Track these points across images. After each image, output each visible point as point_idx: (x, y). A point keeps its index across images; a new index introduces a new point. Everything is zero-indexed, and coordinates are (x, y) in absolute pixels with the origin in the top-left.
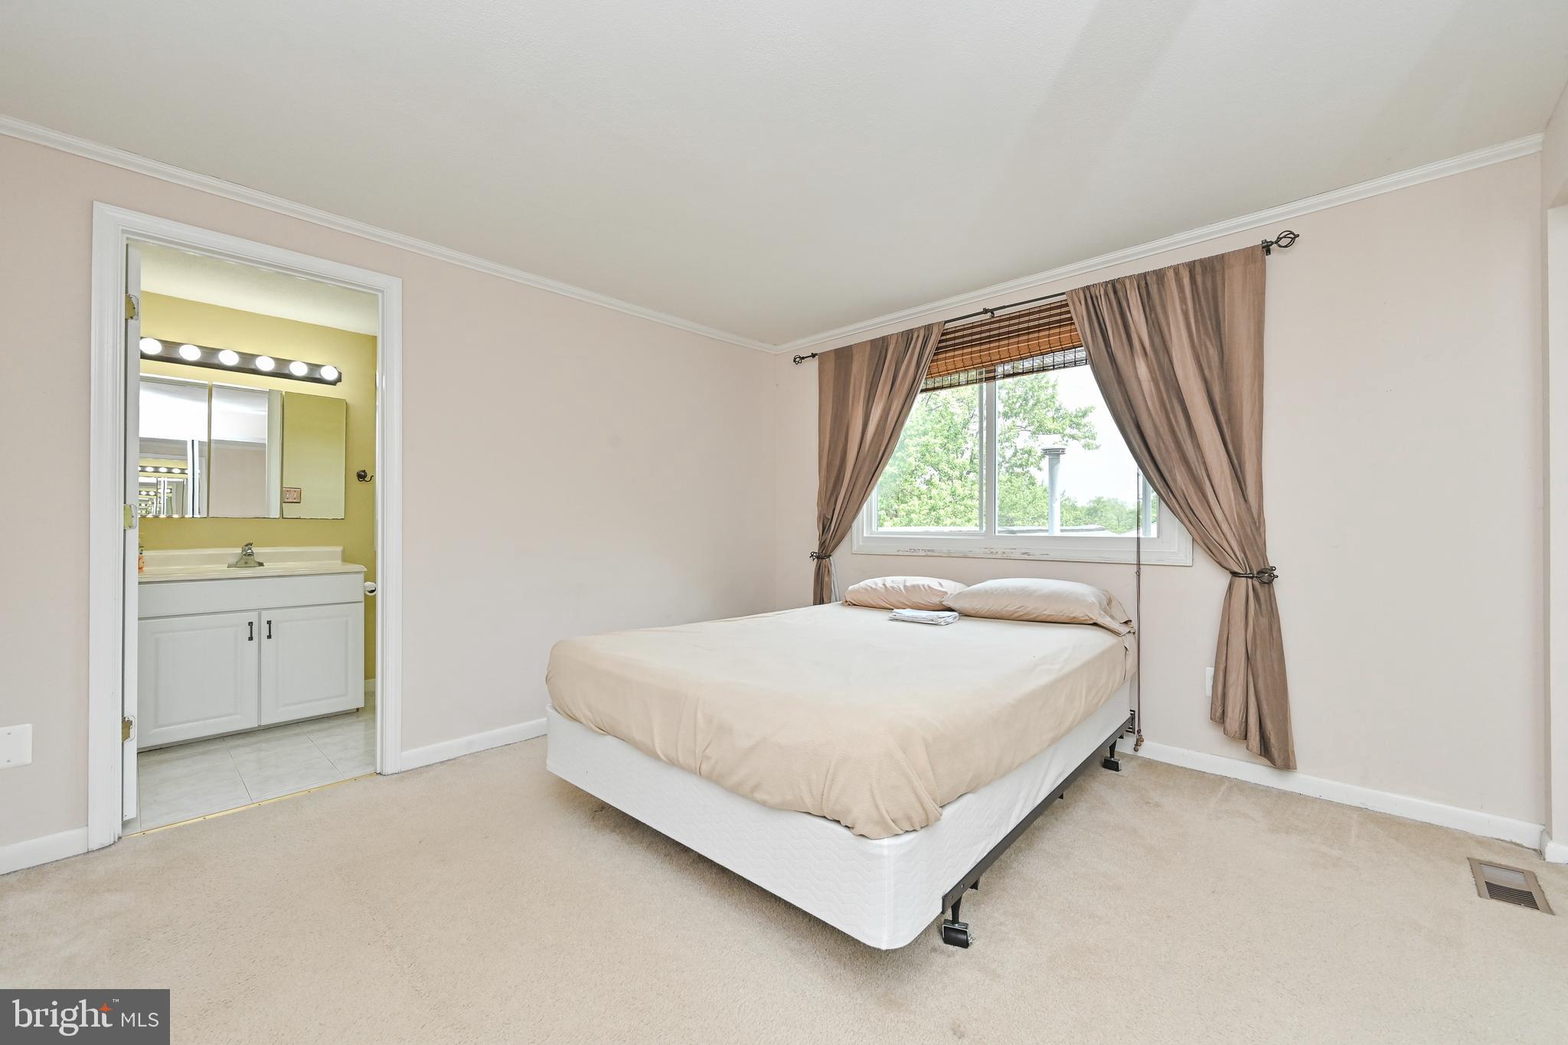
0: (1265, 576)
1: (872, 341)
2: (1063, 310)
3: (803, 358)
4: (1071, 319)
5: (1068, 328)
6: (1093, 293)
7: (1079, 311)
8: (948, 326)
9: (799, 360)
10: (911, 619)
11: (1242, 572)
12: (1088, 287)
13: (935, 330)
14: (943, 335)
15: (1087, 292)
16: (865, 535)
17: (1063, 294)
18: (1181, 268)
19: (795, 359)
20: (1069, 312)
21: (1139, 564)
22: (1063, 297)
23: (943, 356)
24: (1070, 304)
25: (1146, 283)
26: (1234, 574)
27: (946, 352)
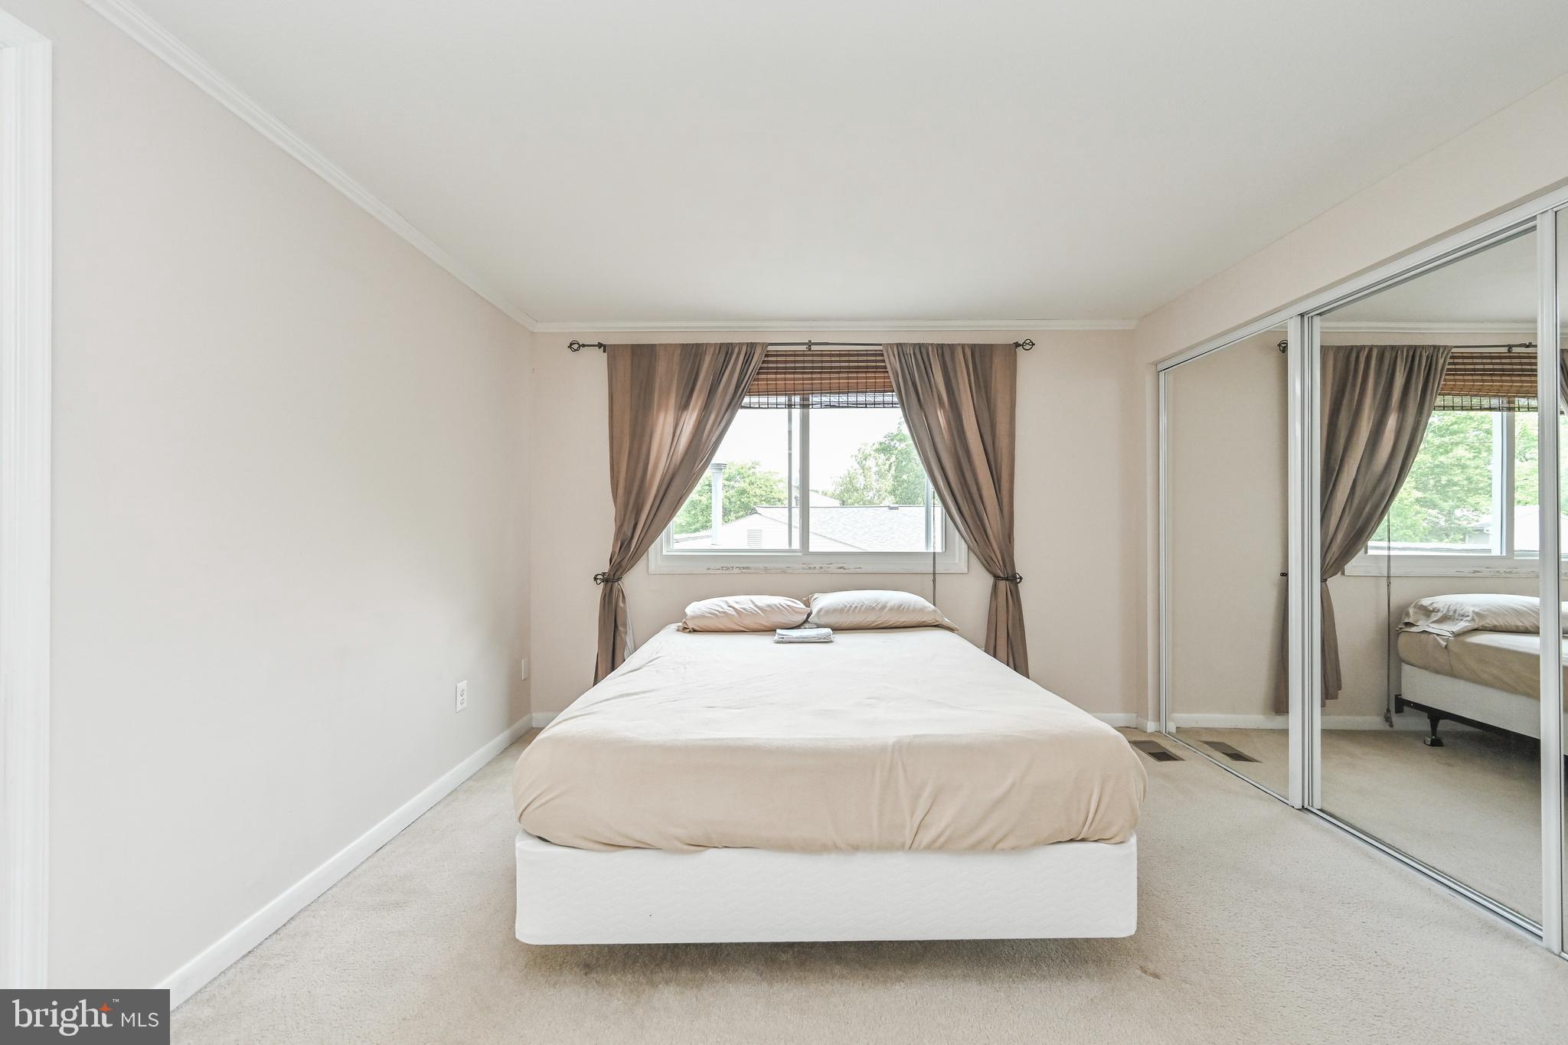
0: (1013, 579)
1: (683, 346)
2: (878, 358)
3: (584, 346)
4: (885, 367)
5: (882, 375)
6: (905, 352)
7: (893, 363)
8: (770, 348)
9: (575, 346)
10: (801, 640)
11: (1003, 576)
12: (901, 344)
13: (758, 351)
14: (767, 356)
15: (900, 349)
16: (664, 553)
17: (880, 345)
18: (966, 346)
19: (571, 344)
20: (884, 361)
21: (934, 574)
22: (880, 348)
23: (764, 376)
24: (885, 354)
25: (942, 352)
26: (997, 577)
27: (767, 373)
